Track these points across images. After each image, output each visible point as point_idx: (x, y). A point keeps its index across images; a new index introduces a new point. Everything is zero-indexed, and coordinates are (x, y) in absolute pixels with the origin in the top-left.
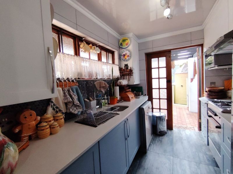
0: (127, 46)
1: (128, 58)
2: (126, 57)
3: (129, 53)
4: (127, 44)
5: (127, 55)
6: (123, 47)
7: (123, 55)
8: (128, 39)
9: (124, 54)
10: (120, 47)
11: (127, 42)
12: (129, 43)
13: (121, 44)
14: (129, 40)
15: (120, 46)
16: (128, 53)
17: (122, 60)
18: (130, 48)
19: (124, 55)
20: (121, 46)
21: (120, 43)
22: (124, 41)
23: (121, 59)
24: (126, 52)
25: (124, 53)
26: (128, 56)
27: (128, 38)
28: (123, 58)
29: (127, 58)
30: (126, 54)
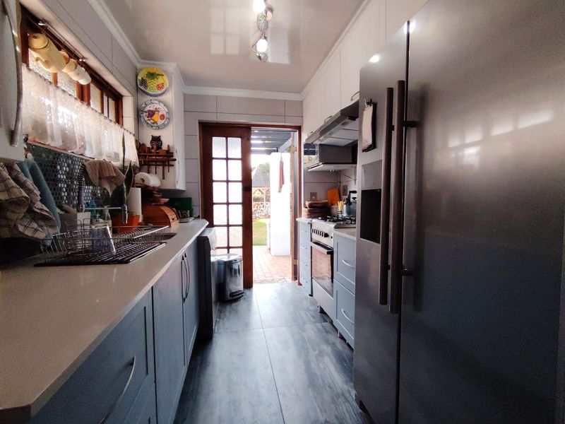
0: (159, 92)
1: (163, 121)
2: (156, 117)
3: (166, 110)
4: (159, 87)
5: (160, 114)
6: (147, 91)
7: (149, 111)
8: (163, 75)
9: (151, 109)
10: (138, 89)
11: (160, 80)
12: (166, 85)
13: (144, 82)
14: (165, 77)
15: (140, 87)
16: (163, 110)
17: (145, 125)
18: (170, 97)
19: (151, 114)
20: (142, 88)
21: (139, 78)
22: (152, 75)
23: (142, 119)
24: (158, 106)
25: (151, 107)
26: (162, 117)
27: (164, 71)
28: (146, 119)
29: (160, 122)
30: (157, 110)
